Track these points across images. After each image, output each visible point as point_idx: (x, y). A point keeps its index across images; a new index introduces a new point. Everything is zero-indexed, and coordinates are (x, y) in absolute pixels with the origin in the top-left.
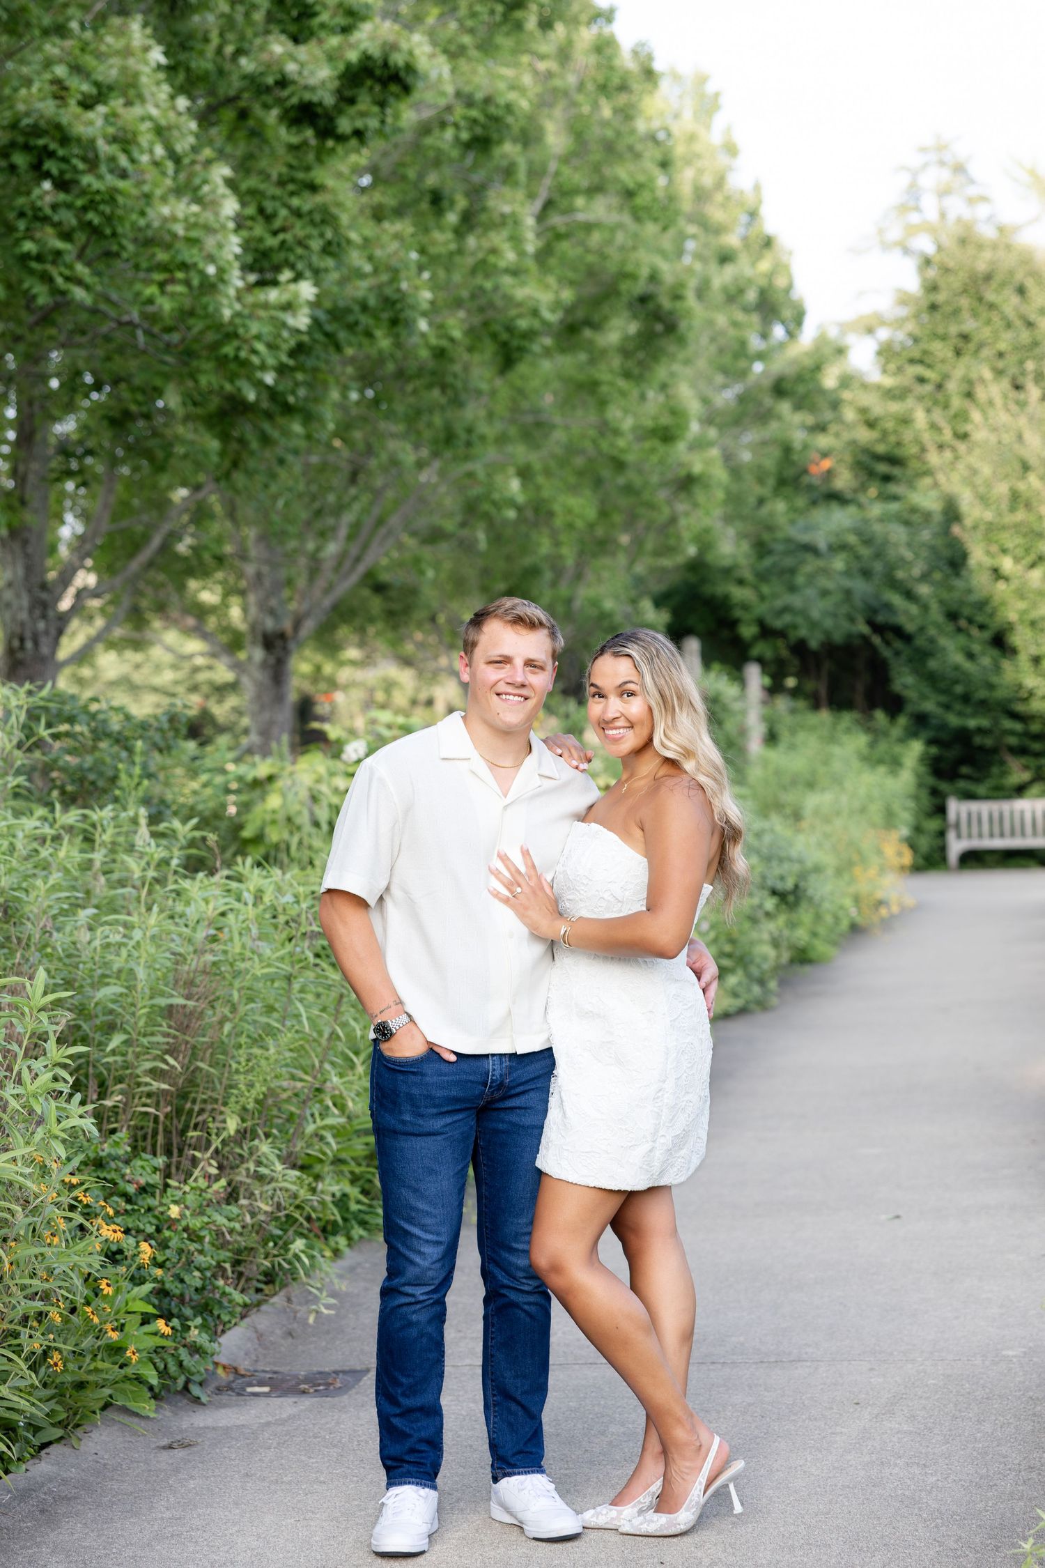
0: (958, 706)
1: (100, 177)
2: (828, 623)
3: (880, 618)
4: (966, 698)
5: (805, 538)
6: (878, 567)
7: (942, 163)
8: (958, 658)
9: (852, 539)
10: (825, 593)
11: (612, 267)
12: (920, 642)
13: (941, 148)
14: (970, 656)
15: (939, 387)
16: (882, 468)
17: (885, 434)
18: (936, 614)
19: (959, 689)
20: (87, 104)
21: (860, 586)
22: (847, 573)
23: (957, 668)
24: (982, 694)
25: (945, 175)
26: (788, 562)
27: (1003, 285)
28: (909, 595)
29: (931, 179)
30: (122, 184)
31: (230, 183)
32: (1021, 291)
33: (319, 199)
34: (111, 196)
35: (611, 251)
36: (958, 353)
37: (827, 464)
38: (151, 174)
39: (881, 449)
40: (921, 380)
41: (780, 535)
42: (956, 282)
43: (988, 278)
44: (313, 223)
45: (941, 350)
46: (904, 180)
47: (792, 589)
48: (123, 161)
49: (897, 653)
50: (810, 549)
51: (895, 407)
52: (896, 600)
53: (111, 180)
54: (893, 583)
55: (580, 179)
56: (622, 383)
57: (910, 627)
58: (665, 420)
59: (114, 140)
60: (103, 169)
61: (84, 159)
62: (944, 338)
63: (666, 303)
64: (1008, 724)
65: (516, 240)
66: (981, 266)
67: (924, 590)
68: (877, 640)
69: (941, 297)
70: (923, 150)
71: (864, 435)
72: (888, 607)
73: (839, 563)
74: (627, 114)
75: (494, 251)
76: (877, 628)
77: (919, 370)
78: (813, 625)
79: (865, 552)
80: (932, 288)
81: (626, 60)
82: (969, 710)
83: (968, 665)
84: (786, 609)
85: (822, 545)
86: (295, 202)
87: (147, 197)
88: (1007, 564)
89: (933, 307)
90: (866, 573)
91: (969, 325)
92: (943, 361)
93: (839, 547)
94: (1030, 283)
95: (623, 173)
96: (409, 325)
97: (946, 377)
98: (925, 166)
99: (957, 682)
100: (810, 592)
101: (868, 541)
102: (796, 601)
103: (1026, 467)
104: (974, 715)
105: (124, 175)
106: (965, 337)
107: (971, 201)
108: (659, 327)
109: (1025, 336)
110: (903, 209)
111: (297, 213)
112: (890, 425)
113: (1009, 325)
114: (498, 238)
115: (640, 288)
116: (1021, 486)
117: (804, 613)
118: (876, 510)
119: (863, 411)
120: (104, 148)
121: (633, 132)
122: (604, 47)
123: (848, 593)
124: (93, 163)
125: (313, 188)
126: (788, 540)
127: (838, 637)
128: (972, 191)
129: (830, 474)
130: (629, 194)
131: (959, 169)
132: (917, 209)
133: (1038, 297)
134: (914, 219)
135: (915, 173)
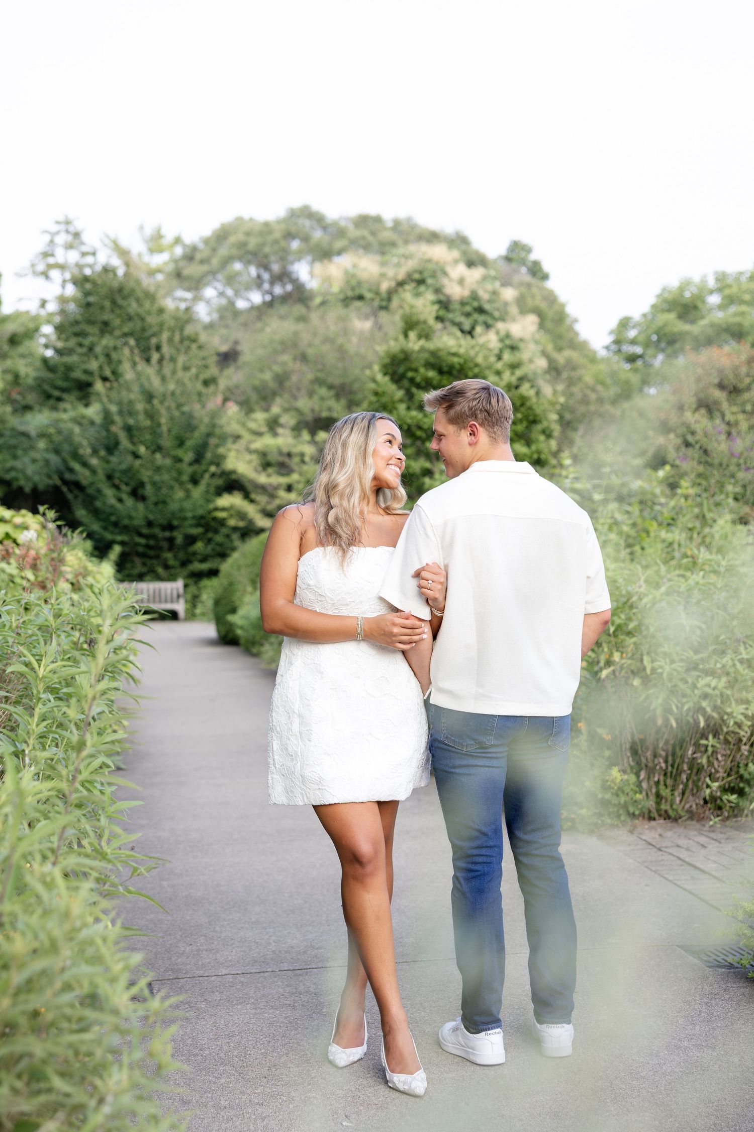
0: (111, 528)
2: (36, 478)
3: (68, 476)
4: (116, 524)
5: (22, 428)
6: (66, 447)
7: (67, 232)
8: (112, 501)
9: (52, 430)
10: (34, 461)
12: (90, 491)
13: (68, 222)
14: (120, 500)
15: (91, 349)
18: (101, 475)
19: (113, 518)
21: (54, 458)
22: (47, 450)
23: (112, 506)
24: (126, 522)
25: (70, 238)
26: (13, 441)
27: (128, 296)
28: (85, 464)
29: (61, 239)
32: (138, 300)
36: (102, 332)
40: (81, 345)
41: (9, 425)
43: (120, 291)
45: (92, 330)
46: (47, 238)
47: (15, 457)
49: (76, 497)
50: (25, 435)
51: (65, 360)
52: (77, 466)
54: (75, 457)
57: (84, 482)
62: (94, 323)
64: (139, 540)
66: (115, 286)
67: (94, 461)
68: (65, 489)
69: (93, 299)
70: (58, 223)
71: (46, 375)
72: (71, 470)
73: (42, 444)
76: (65, 482)
77: (79, 340)
78: (28, 478)
79: (57, 438)
80: (87, 294)
82: (117, 531)
83: (118, 506)
84: (12, 469)
85: (33, 433)
88: (142, 450)
89: (88, 305)
90: (57, 451)
91: (106, 317)
93: (42, 435)
94: (143, 297)
97: (94, 344)
98: (58, 233)
99: (112, 514)
100: (26, 460)
101: (59, 432)
102: (18, 464)
103: (151, 397)
104: (120, 533)
106: (106, 324)
107: (84, 254)
109: (139, 326)
110: (46, 255)
112: (61, 369)
113: (130, 319)
117: (23, 471)
119: (45, 360)
123: (47, 461)
126: (13, 429)
127: (41, 487)
128: (84, 249)
131: (77, 235)
132: (52, 255)
133: (147, 305)
134: (51, 260)
135: (54, 234)
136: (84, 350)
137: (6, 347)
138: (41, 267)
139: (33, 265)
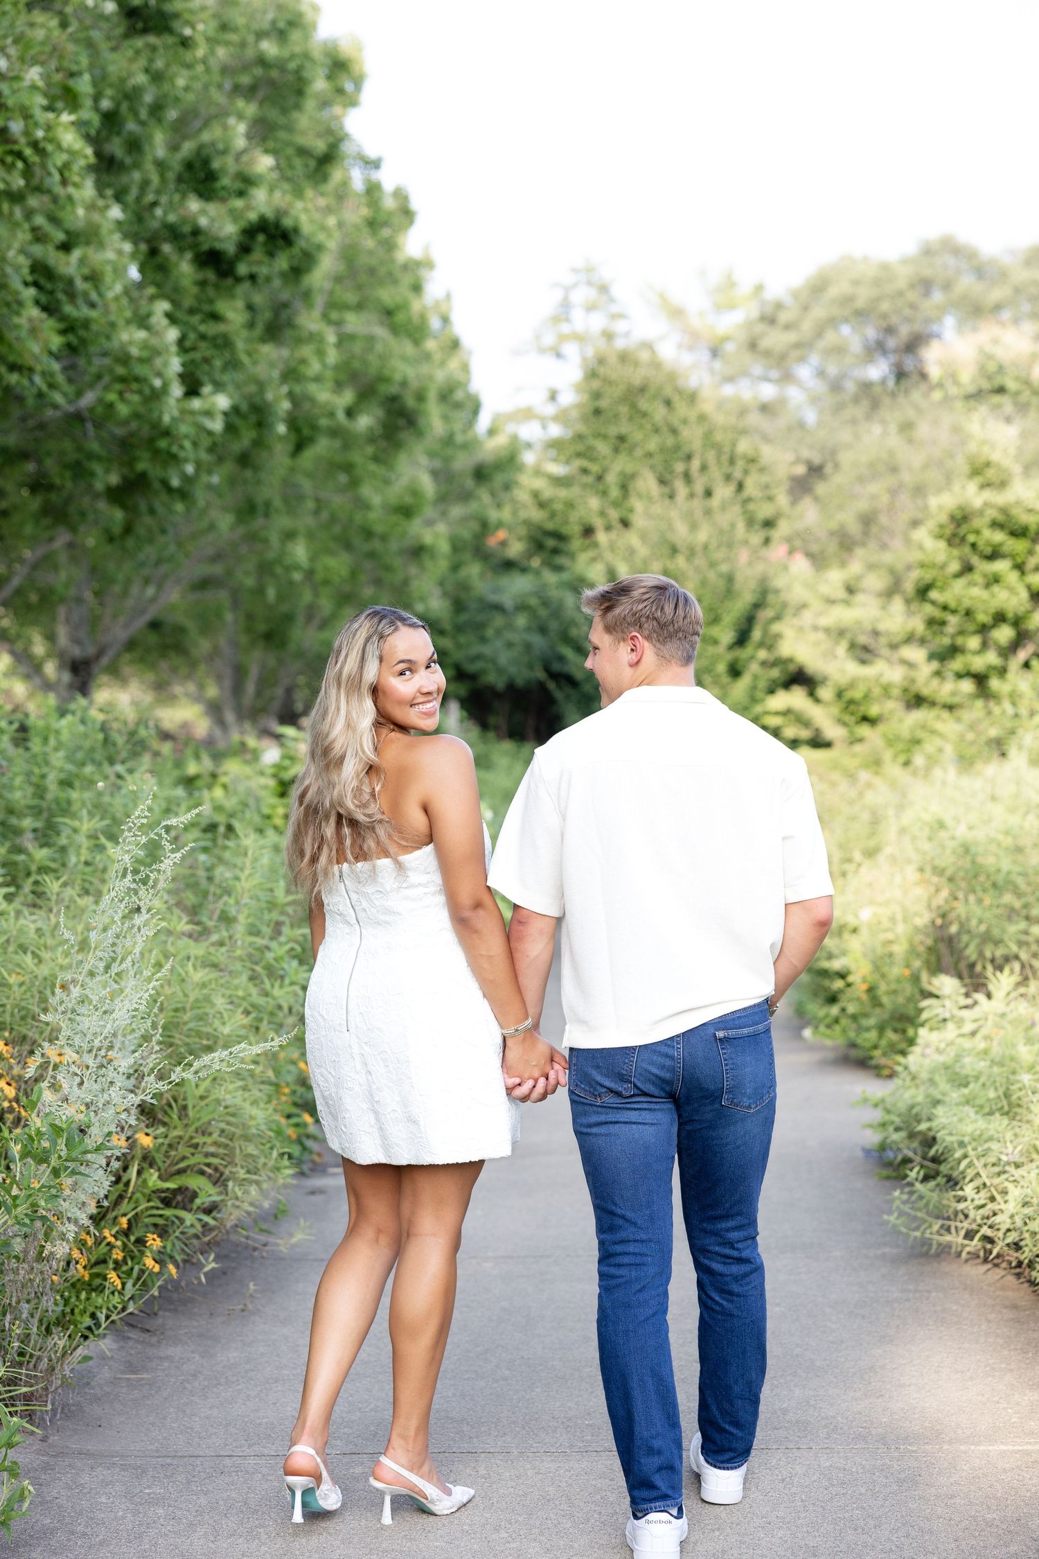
1: (77, 307)
2: (513, 670)
3: (556, 667)
5: (494, 598)
6: (554, 625)
7: (589, 284)
9: (533, 601)
10: (510, 645)
11: (373, 371)
13: (590, 270)
15: (600, 478)
16: (551, 543)
17: (553, 515)
20: (66, 247)
21: (538, 641)
22: (528, 629)
25: (593, 294)
26: (481, 617)
27: (655, 397)
29: (580, 296)
30: (93, 314)
31: (168, 315)
32: (668, 403)
33: (222, 328)
34: (86, 324)
35: (371, 358)
36: (616, 450)
37: (502, 534)
38: (113, 307)
39: (550, 526)
40: (585, 471)
41: (474, 594)
42: (617, 392)
43: (642, 390)
44: (216, 346)
45: (603, 448)
46: (559, 295)
47: (483, 640)
48: (94, 296)
49: (568, 697)
50: (498, 608)
51: (563, 493)
52: (568, 652)
53: (85, 312)
54: (566, 639)
55: (351, 297)
56: (373, 467)
58: (408, 500)
59: (86, 279)
60: (80, 301)
61: (66, 293)
62: (605, 437)
63: (410, 402)
65: (321, 353)
66: (637, 381)
68: (551, 686)
69: (604, 403)
71: (536, 515)
72: (561, 659)
73: (521, 621)
74: (390, 246)
75: (303, 361)
76: (555, 676)
77: (584, 463)
78: (500, 671)
79: (543, 613)
80: (597, 395)
81: (389, 203)
84: (478, 657)
85: (508, 605)
86: (202, 328)
87: (113, 325)
89: (597, 412)
90: (543, 630)
91: (624, 428)
92: (604, 457)
93: (522, 607)
94: (675, 398)
95: (386, 295)
96: (271, 426)
97: (605, 470)
98: (575, 286)
100: (499, 644)
101: (545, 603)
102: (486, 650)
103: (674, 550)
105: (93, 305)
106: (622, 439)
107: (614, 317)
108: (401, 422)
109: (670, 441)
110: (556, 321)
111: (203, 337)
112: (558, 507)
113: (657, 430)
114: (307, 351)
115: (393, 389)
116: (671, 566)
117: (493, 661)
118: (551, 578)
119: (536, 494)
120: (80, 285)
121: (393, 261)
122: (373, 190)
123: (528, 647)
124: (72, 295)
125: (215, 317)
126: (481, 600)
127: (520, 682)
128: (615, 309)
129: (503, 544)
130: (389, 313)
131: (603, 289)
132: (568, 320)
133: (682, 409)
134: (565, 328)
135: (568, 290)
136: (589, 479)
137: (469, 483)
138: (549, 339)
139: (538, 338)
